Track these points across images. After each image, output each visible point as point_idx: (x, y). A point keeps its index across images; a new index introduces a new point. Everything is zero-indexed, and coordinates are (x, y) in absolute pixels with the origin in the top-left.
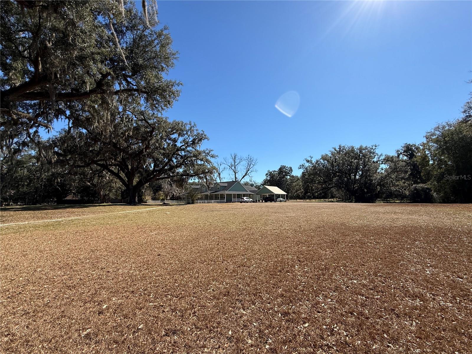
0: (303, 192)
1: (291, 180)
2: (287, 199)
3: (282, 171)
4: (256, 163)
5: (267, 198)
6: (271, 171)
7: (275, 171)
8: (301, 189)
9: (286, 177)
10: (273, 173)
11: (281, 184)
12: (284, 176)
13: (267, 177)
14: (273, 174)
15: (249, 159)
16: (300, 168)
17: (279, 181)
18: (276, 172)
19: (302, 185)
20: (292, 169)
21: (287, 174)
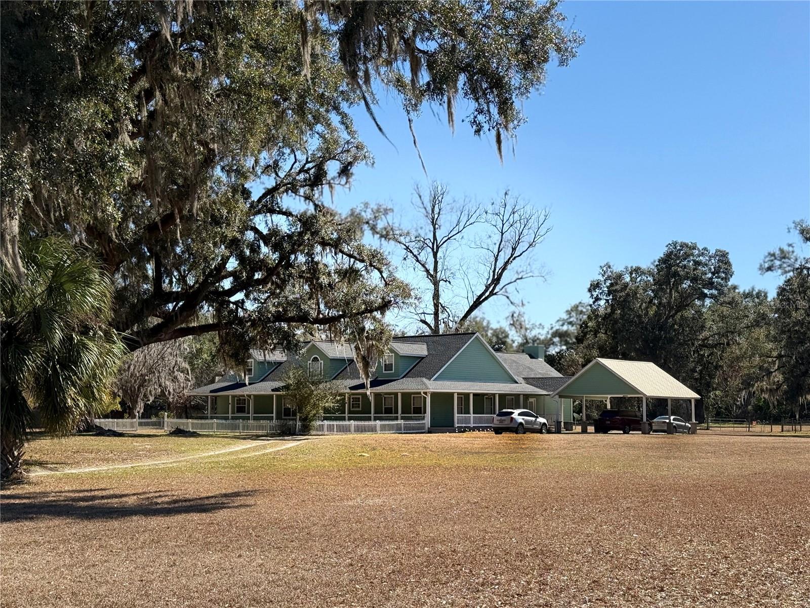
0: (779, 386)
1: (723, 317)
2: (700, 419)
3: (676, 274)
4: (542, 231)
5: (605, 413)
6: (618, 268)
7: (637, 270)
8: (769, 373)
9: (698, 302)
10: (627, 278)
11: (671, 340)
12: (684, 302)
13: (597, 299)
14: (626, 286)
15: (509, 208)
16: (769, 269)
17: (659, 324)
18: (643, 273)
19: (775, 354)
20: (728, 263)
21: (700, 286)
